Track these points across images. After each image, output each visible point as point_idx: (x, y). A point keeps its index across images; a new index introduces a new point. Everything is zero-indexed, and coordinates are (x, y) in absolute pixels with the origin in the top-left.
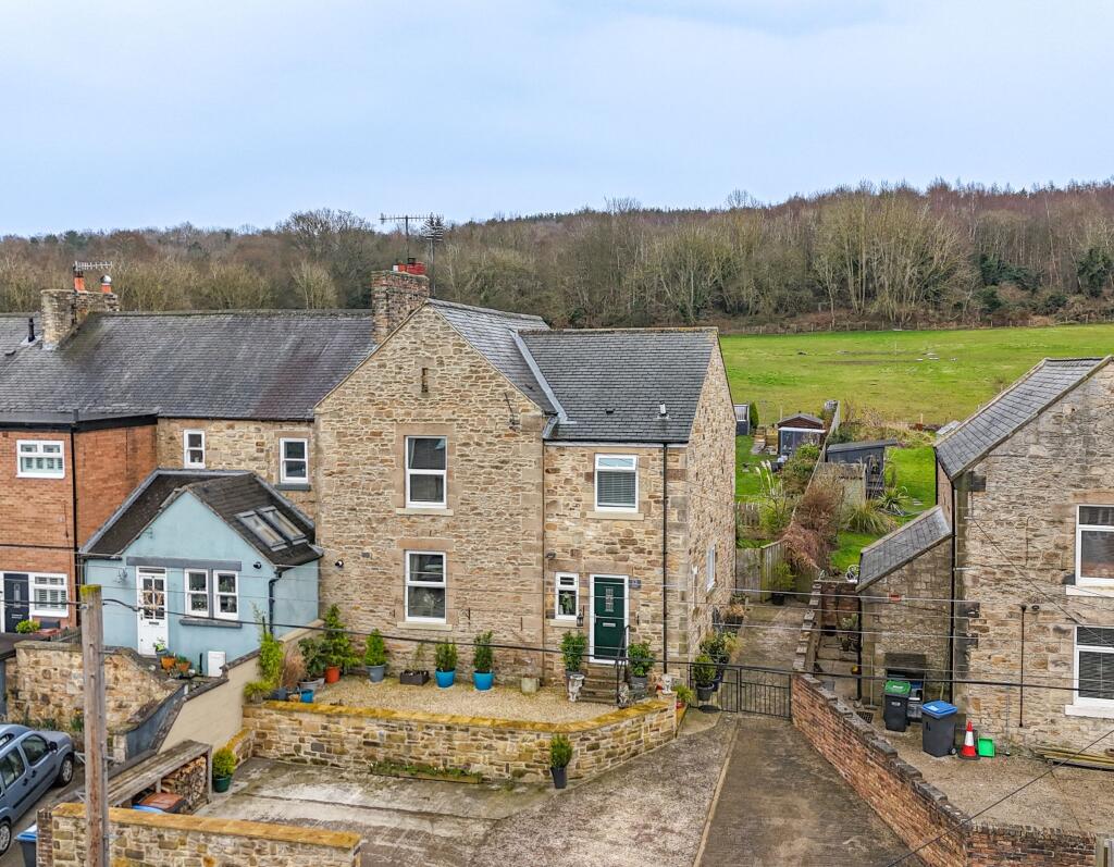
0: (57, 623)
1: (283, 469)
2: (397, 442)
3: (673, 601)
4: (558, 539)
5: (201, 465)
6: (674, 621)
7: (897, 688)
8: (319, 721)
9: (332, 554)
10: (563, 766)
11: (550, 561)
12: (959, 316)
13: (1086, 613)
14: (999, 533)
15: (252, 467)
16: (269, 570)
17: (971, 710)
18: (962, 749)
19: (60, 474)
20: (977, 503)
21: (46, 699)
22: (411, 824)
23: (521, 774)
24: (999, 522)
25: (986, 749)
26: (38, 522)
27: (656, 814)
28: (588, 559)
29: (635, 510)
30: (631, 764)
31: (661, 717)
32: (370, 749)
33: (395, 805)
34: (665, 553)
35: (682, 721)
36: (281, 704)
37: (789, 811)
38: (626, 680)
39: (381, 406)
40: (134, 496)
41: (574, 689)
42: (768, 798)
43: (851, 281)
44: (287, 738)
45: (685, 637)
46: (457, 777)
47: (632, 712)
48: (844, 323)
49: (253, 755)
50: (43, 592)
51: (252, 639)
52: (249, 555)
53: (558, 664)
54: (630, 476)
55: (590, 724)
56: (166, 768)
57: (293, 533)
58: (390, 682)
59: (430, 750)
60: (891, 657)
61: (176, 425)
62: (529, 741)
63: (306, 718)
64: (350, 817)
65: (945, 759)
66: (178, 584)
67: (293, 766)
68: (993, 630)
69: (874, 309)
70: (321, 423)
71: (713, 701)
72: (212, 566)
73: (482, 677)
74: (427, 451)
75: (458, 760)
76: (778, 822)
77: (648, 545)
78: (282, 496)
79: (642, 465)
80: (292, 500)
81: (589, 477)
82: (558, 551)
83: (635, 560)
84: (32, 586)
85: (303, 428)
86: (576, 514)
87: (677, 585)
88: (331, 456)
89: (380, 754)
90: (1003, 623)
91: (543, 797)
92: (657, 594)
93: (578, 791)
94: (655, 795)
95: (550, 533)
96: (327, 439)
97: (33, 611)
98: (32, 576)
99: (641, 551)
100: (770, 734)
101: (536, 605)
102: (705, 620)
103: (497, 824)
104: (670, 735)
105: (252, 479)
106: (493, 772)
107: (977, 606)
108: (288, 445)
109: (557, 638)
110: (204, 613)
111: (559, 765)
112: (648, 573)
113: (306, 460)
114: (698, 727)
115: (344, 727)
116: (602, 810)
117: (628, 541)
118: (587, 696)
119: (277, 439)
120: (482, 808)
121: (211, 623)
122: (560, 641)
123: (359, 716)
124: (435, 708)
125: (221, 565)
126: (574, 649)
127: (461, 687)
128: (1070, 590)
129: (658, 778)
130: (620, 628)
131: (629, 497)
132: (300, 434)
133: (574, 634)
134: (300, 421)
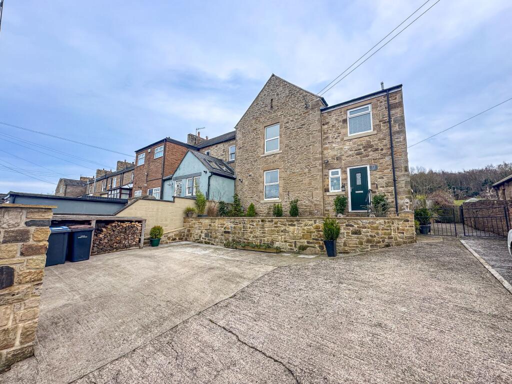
1: (230, 157)
2: (262, 130)
3: (399, 173)
4: (330, 154)
9: (239, 177)
11: (326, 165)
19: (162, 155)
23: (303, 248)
26: (156, 172)
28: (345, 160)
29: (372, 130)
31: (405, 225)
32: (226, 235)
34: (392, 148)
44: (197, 231)
46: (265, 248)
52: (203, 168)
59: (253, 234)
62: (309, 225)
70: (238, 131)
75: (267, 239)
77: (380, 146)
81: (345, 121)
82: (330, 159)
83: (373, 155)
84: (154, 192)
86: (339, 140)
87: (402, 163)
89: (231, 238)
92: (389, 171)
93: (346, 258)
95: (325, 152)
98: (154, 189)
99: (377, 150)
101: (319, 186)
104: (412, 239)
106: (287, 247)
109: (331, 200)
110: (190, 194)
111: (330, 238)
112: (381, 161)
115: (217, 224)
117: (368, 146)
119: (229, 146)
122: (332, 203)
125: (196, 175)
133: (340, 198)
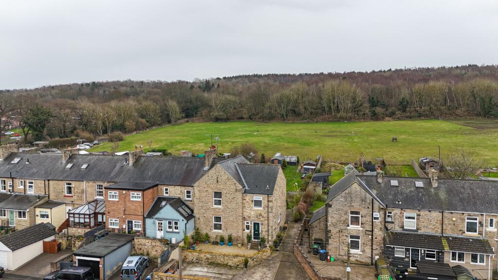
0: (139, 231)
1: (186, 196)
2: (211, 192)
3: (270, 228)
4: (246, 214)
5: (168, 195)
6: (270, 232)
7: (316, 246)
8: (197, 254)
9: (197, 216)
10: (247, 264)
11: (244, 219)
12: (364, 117)
13: (351, 232)
14: (335, 216)
15: (179, 196)
16: (185, 221)
17: (329, 251)
18: (327, 259)
19: (140, 200)
20: (330, 209)
21: (141, 249)
22: (217, 276)
23: (238, 265)
24: (334, 214)
25: (332, 259)
26: (135, 210)
27: (265, 274)
28: (252, 218)
29: (262, 208)
30: (261, 263)
31: (267, 253)
32: (208, 260)
33: (214, 272)
34: (268, 218)
35: (271, 254)
36: (189, 250)
37: (291, 273)
38: (260, 245)
39: (208, 185)
40: (154, 202)
41: (249, 246)
42: (287, 270)
43: (332, 107)
44: (190, 257)
45: (272, 235)
46: (226, 266)
47: (261, 252)
48: (331, 119)
49: (184, 261)
50: (135, 225)
51: (182, 236)
52: (181, 218)
53: (246, 241)
54: (261, 201)
55: (252, 255)
56: (170, 265)
57: (189, 211)
58: (210, 244)
59: (220, 260)
60: (315, 239)
61: (162, 186)
62: (240, 259)
63: (194, 253)
64: (205, 274)
65: (324, 262)
66: (165, 224)
67: (192, 263)
68: (334, 235)
69: (339, 115)
70: (195, 188)
71: (278, 249)
72: (173, 220)
73: (230, 244)
74: (218, 194)
75: (225, 262)
76: (288, 275)
77: (264, 216)
78: (186, 203)
79: (263, 199)
80: (188, 203)
81: (252, 201)
82: (246, 217)
83: (262, 219)
84: (134, 223)
85: (191, 188)
86: (249, 209)
87: (271, 224)
88: (197, 194)
89: (210, 261)
90: (335, 234)
91: (242, 270)
92: (266, 226)
93: (250, 269)
94: (265, 270)
95: (244, 213)
96: (196, 192)
97: (134, 229)
98: (134, 221)
99: (263, 217)
100: (289, 256)
101: (241, 228)
102: (278, 230)
103: (234, 276)
104: (268, 257)
105: (179, 199)
106: (232, 265)
107: (330, 230)
108: (187, 191)
109: (245, 235)
110: (171, 230)
111: (246, 263)
112: (264, 222)
113: (191, 194)
114: (275, 254)
115: (202, 255)
116: (254, 273)
117: (260, 215)
118: (252, 248)
119: (185, 190)
120: (231, 272)
121: (172, 232)
122: (246, 236)
123: (206, 253)
124: (220, 251)
125: (174, 220)
126: (249, 238)
127: (226, 245)
128: (348, 228)
129: (266, 266)
130: (259, 234)
131: (260, 206)
132: (190, 189)
133: (249, 234)
134: (190, 186)
